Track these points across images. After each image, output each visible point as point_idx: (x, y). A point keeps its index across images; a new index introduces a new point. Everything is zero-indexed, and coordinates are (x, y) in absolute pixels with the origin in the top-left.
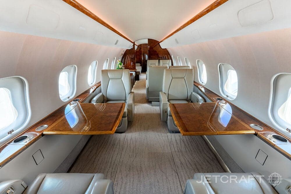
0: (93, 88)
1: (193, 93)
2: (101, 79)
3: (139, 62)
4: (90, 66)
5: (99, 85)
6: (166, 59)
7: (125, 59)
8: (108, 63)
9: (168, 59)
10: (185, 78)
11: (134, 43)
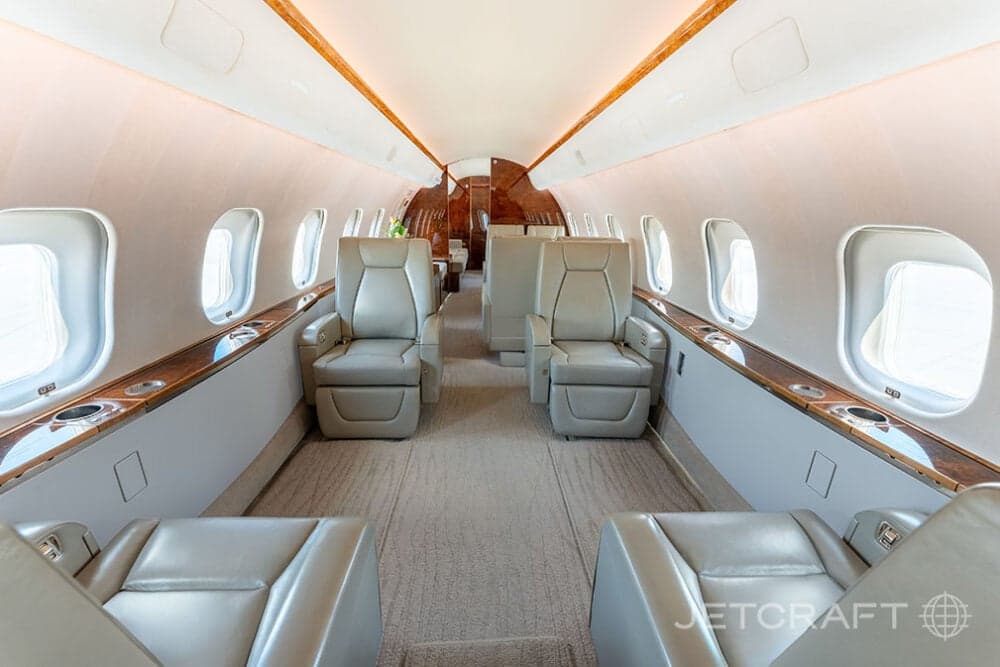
0: (305, 299)
1: (633, 319)
2: (335, 273)
3: (461, 233)
4: (302, 225)
5: (326, 290)
6: (548, 224)
7: (414, 219)
8: (359, 222)
9: (555, 224)
10: (606, 271)
11: (445, 169)
